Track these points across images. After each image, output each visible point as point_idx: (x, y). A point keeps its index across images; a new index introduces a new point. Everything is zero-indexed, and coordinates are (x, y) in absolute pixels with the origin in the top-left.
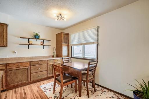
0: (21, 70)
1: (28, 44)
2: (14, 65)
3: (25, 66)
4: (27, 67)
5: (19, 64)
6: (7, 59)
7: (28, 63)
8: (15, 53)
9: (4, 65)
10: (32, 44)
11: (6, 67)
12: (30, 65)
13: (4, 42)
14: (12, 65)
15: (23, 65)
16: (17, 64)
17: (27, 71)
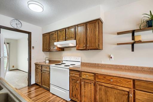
0: (115, 91)
1: (133, 41)
2: (105, 78)
3: (121, 85)
4: (127, 90)
5: (112, 79)
6: (102, 65)
7: (129, 80)
8: (111, 58)
9: (93, 74)
10: (140, 42)
11: (95, 79)
12: (134, 87)
13: (97, 44)
14: (102, 77)
15: (119, 83)
16: (109, 78)
17: (127, 96)
